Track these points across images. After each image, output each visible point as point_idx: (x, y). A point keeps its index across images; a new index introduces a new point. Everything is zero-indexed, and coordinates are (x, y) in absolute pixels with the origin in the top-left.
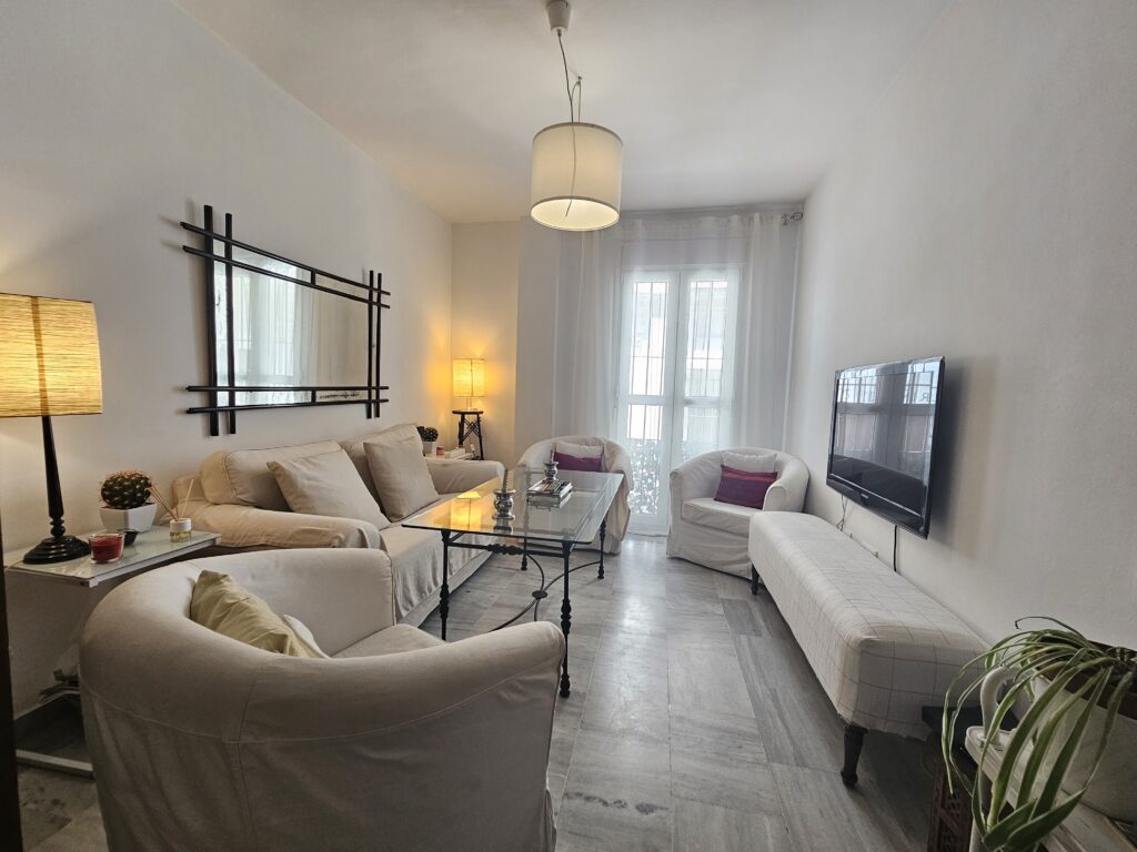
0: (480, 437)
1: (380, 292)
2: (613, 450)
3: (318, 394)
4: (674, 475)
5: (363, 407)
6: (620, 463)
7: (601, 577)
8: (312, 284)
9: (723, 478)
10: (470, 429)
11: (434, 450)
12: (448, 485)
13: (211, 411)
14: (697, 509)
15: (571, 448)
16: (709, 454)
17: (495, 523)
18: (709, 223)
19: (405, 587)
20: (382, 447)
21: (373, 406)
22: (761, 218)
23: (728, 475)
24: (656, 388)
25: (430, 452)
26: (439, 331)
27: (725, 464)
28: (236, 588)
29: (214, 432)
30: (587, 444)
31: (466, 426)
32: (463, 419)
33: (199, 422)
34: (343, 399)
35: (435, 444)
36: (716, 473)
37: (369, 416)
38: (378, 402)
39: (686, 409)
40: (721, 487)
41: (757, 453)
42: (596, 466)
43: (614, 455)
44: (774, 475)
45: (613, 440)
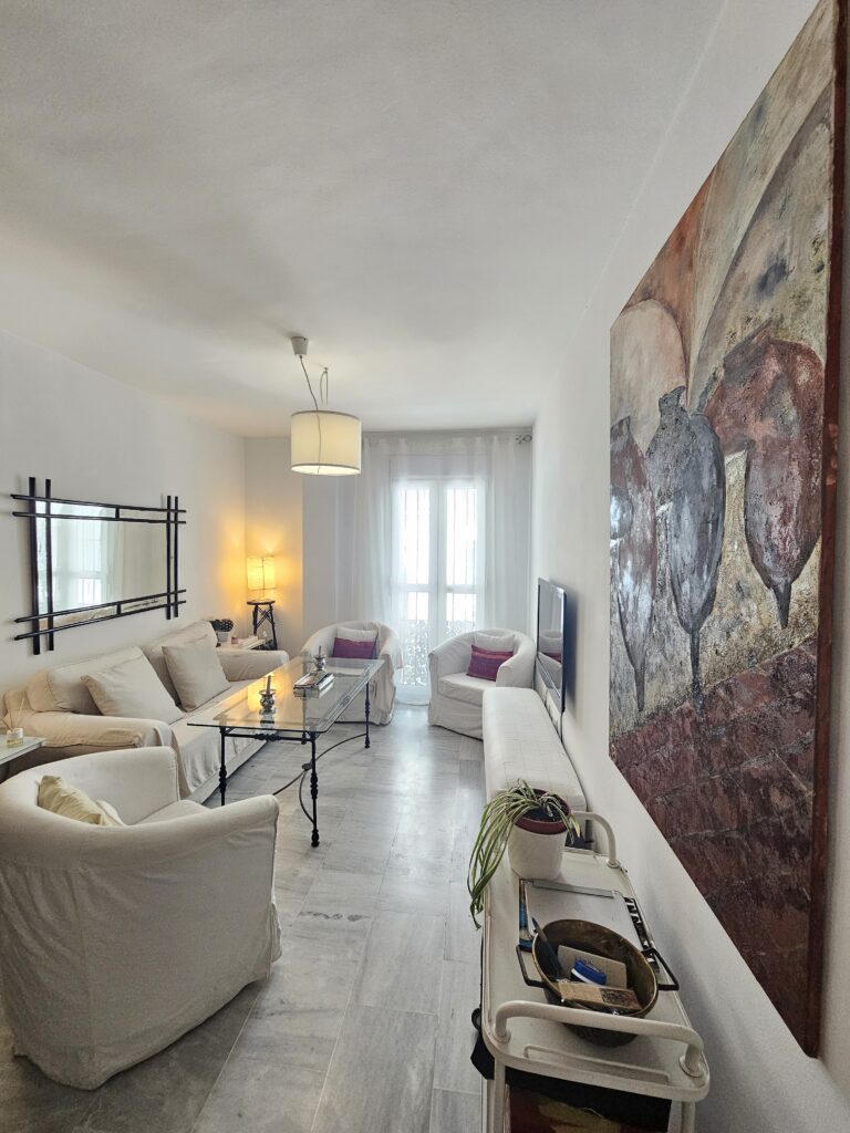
0: (273, 624)
1: (177, 511)
2: (383, 633)
3: (123, 606)
4: (431, 656)
5: (163, 611)
6: (388, 648)
7: (367, 746)
8: (117, 518)
9: (473, 657)
10: (263, 614)
11: (230, 639)
12: (237, 674)
13: (34, 636)
14: (448, 684)
15: (351, 633)
16: (466, 635)
17: (260, 717)
18: (458, 442)
19: (194, 768)
20: (177, 649)
21: (172, 608)
22: (499, 439)
23: (477, 654)
24: (424, 578)
25: (225, 641)
26: (234, 533)
27: (477, 645)
28: (66, 786)
29: (36, 651)
30: (364, 629)
31: (259, 614)
32: (256, 609)
33: (26, 644)
34: (145, 607)
35: (230, 634)
36: (469, 652)
37: (169, 617)
38: (176, 604)
39: (449, 595)
40: (472, 664)
41: (501, 634)
42: (368, 651)
43: (385, 639)
44: (511, 654)
45: (387, 624)
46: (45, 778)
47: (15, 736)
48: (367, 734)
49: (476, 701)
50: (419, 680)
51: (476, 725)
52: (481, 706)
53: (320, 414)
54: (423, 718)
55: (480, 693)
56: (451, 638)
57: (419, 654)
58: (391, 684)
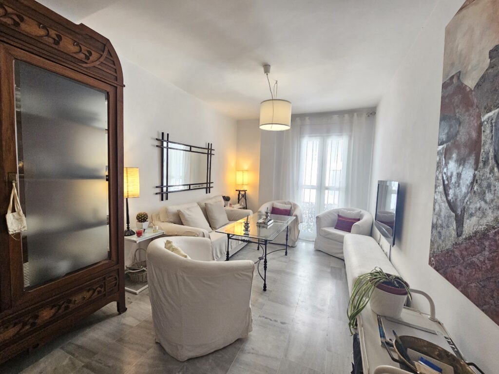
0: (246, 200)
1: (211, 149)
2: (295, 206)
3: (191, 186)
4: (317, 218)
5: (205, 190)
6: (296, 212)
7: (286, 255)
8: (190, 151)
9: (338, 220)
10: (242, 196)
11: (229, 205)
12: (232, 218)
13: (162, 193)
14: (325, 231)
15: (279, 205)
16: (334, 210)
17: (244, 232)
18: (335, 117)
19: (216, 251)
20: (210, 204)
21: (208, 189)
22: (357, 115)
23: (340, 218)
24: (315, 182)
25: (227, 205)
27: (340, 214)
29: (162, 200)
30: (285, 204)
31: (240, 195)
32: (239, 193)
33: (159, 196)
34: (198, 187)
35: (229, 202)
36: (336, 218)
37: (207, 193)
38: (210, 188)
39: (327, 191)
40: (337, 223)
41: (353, 210)
42: (288, 213)
43: (295, 209)
44: (359, 220)
45: (296, 202)
46: (167, 241)
47: (156, 228)
48: (286, 249)
49: (340, 241)
50: (309, 230)
51: (341, 251)
52: (343, 243)
53: (274, 101)
54: (311, 247)
55: (343, 237)
56: (326, 211)
57: (310, 218)
58: (298, 229)
